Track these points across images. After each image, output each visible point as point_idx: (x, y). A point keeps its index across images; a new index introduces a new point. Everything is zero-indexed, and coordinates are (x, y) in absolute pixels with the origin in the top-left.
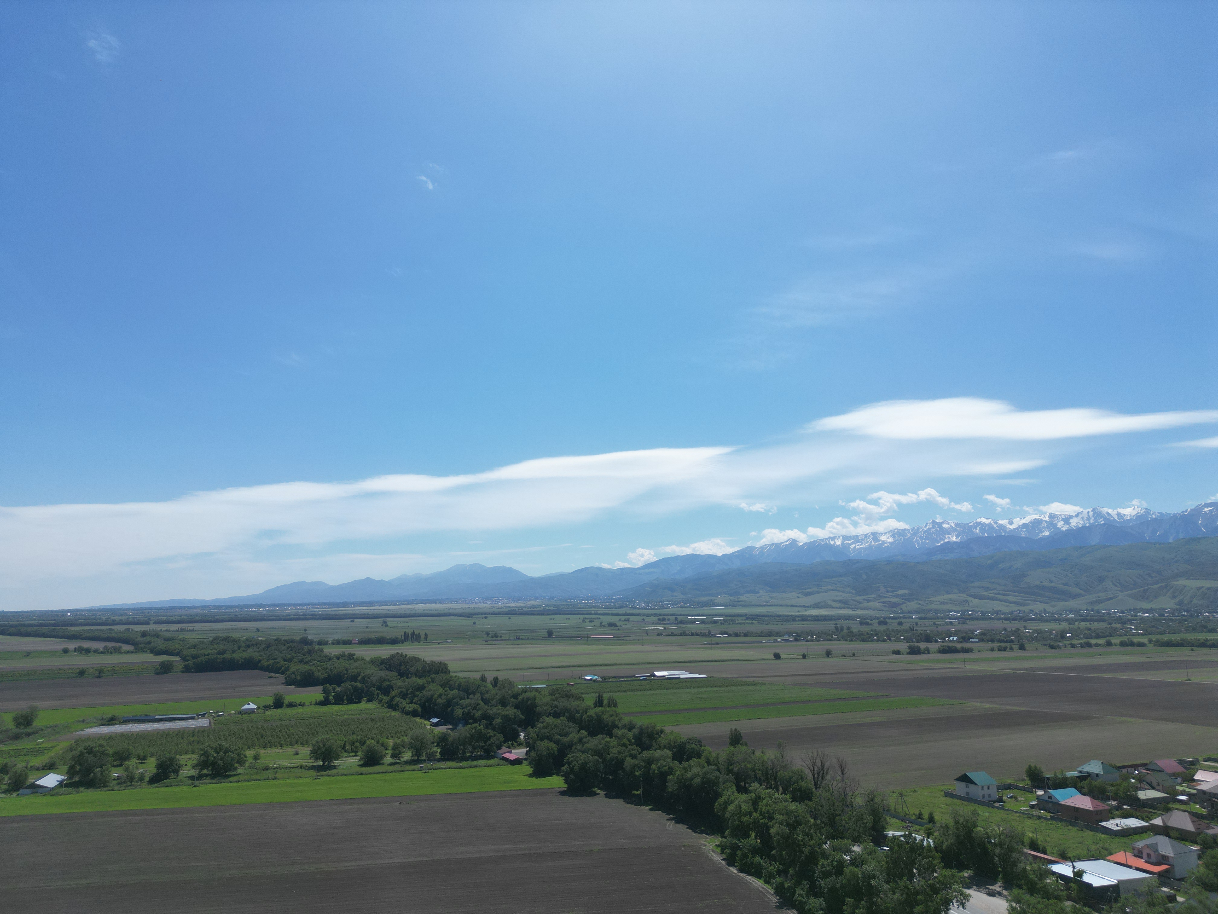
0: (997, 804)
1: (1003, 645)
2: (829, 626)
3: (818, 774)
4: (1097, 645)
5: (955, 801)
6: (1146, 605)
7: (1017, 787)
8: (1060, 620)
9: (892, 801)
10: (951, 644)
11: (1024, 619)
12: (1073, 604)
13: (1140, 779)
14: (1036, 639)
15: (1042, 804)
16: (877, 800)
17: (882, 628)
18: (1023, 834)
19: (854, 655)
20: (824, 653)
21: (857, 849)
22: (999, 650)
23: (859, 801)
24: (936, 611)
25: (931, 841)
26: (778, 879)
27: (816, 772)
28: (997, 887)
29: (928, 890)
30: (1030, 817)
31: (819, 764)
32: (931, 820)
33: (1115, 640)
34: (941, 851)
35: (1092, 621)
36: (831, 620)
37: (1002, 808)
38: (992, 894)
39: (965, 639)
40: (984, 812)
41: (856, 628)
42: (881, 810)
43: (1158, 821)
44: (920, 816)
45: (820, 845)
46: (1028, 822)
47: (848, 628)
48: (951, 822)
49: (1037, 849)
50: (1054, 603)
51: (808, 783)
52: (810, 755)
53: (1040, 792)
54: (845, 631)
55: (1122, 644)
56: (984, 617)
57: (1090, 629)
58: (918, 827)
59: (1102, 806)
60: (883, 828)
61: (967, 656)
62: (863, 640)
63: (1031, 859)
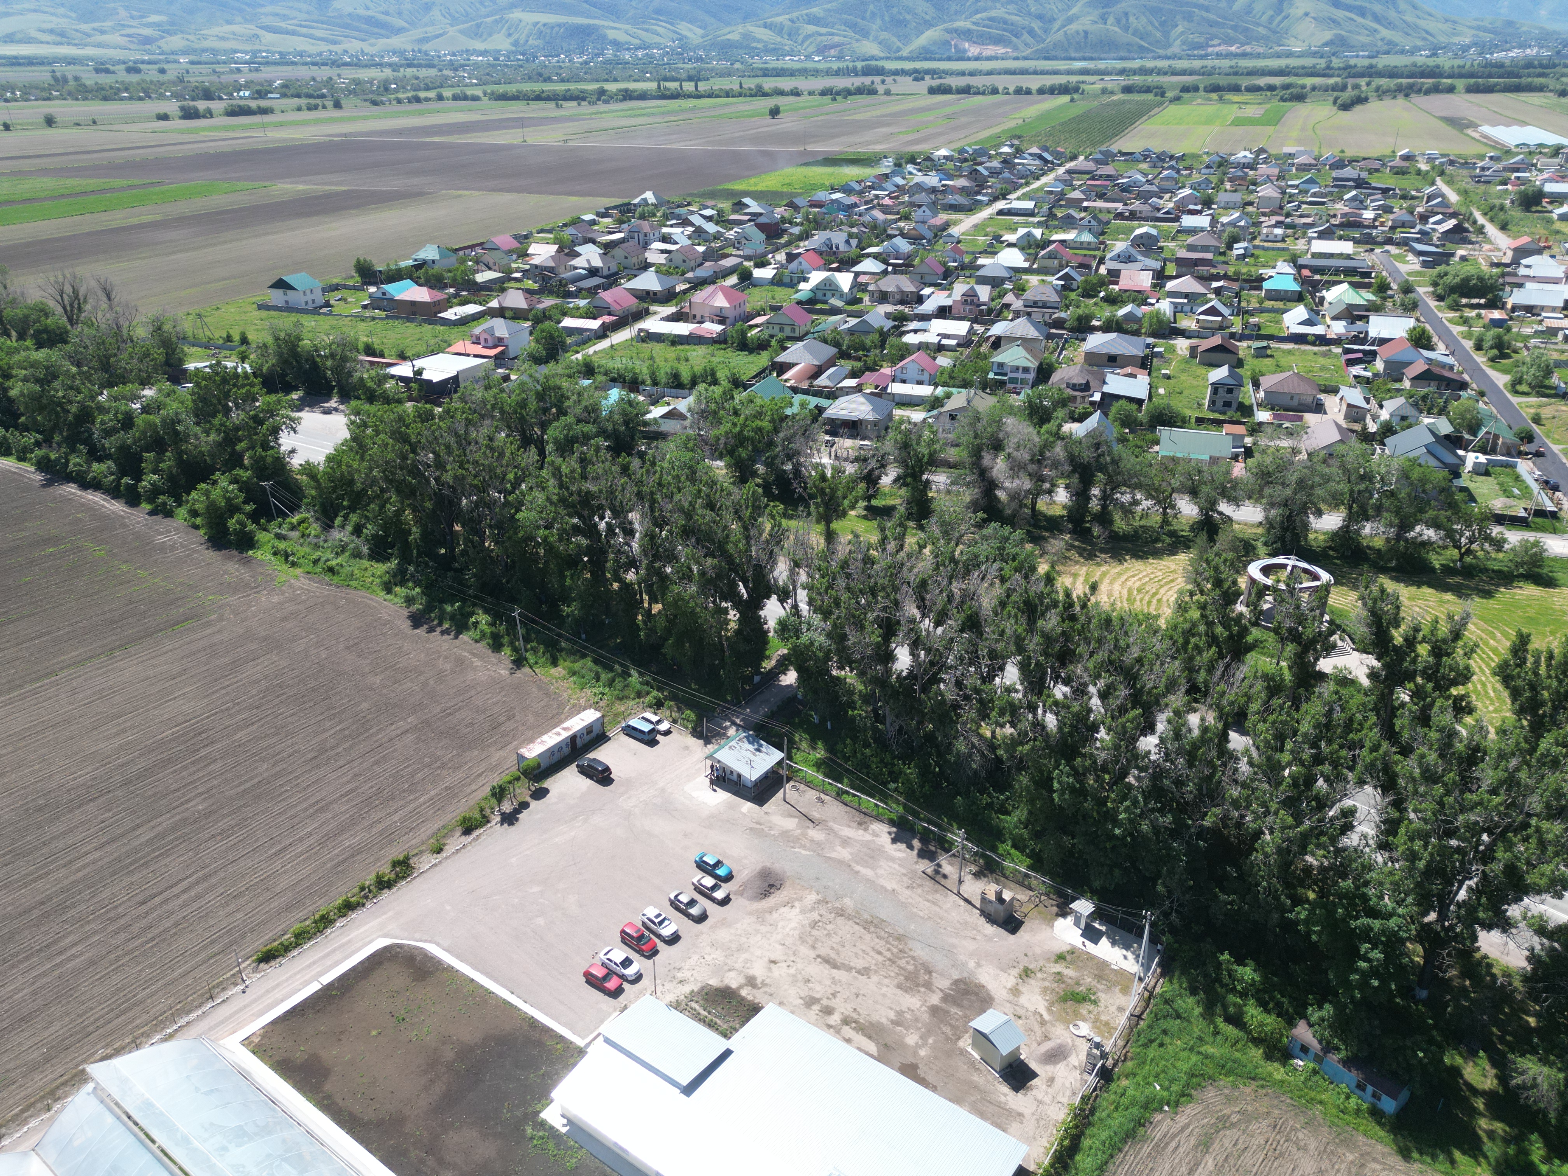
0: (324, 310)
1: (312, 101)
2: (42, 75)
3: (71, 305)
4: (427, 100)
5: (272, 313)
6: (480, 46)
7: (345, 287)
8: (381, 65)
9: (187, 326)
10: (242, 103)
11: (335, 64)
12: (396, 42)
13: (477, 262)
14: (354, 92)
15: (377, 303)
16: (166, 327)
17: (134, 78)
18: (357, 340)
19: (94, 122)
20: (42, 120)
21: (148, 392)
22: (309, 109)
23: (141, 332)
24: (214, 52)
25: (247, 367)
26: (38, 452)
27: (66, 302)
28: (333, 404)
29: (251, 423)
30: (363, 319)
31: (68, 290)
32: (244, 341)
33: (447, 93)
34: (262, 375)
35: (419, 66)
36: (42, 64)
37: (330, 313)
38: (327, 412)
39: (261, 94)
40: (309, 322)
41: (90, 79)
42: (174, 339)
43: (494, 304)
44: (229, 338)
45: (93, 398)
46: (362, 326)
47: (76, 79)
48: (270, 340)
49: (373, 355)
50: (373, 41)
51: (58, 318)
52: (52, 279)
53: (372, 289)
54: (72, 83)
55: (455, 98)
56: (284, 61)
57: (417, 78)
58: (228, 353)
59: (439, 295)
60: (181, 361)
61: (267, 118)
62: (105, 99)
63: (367, 365)
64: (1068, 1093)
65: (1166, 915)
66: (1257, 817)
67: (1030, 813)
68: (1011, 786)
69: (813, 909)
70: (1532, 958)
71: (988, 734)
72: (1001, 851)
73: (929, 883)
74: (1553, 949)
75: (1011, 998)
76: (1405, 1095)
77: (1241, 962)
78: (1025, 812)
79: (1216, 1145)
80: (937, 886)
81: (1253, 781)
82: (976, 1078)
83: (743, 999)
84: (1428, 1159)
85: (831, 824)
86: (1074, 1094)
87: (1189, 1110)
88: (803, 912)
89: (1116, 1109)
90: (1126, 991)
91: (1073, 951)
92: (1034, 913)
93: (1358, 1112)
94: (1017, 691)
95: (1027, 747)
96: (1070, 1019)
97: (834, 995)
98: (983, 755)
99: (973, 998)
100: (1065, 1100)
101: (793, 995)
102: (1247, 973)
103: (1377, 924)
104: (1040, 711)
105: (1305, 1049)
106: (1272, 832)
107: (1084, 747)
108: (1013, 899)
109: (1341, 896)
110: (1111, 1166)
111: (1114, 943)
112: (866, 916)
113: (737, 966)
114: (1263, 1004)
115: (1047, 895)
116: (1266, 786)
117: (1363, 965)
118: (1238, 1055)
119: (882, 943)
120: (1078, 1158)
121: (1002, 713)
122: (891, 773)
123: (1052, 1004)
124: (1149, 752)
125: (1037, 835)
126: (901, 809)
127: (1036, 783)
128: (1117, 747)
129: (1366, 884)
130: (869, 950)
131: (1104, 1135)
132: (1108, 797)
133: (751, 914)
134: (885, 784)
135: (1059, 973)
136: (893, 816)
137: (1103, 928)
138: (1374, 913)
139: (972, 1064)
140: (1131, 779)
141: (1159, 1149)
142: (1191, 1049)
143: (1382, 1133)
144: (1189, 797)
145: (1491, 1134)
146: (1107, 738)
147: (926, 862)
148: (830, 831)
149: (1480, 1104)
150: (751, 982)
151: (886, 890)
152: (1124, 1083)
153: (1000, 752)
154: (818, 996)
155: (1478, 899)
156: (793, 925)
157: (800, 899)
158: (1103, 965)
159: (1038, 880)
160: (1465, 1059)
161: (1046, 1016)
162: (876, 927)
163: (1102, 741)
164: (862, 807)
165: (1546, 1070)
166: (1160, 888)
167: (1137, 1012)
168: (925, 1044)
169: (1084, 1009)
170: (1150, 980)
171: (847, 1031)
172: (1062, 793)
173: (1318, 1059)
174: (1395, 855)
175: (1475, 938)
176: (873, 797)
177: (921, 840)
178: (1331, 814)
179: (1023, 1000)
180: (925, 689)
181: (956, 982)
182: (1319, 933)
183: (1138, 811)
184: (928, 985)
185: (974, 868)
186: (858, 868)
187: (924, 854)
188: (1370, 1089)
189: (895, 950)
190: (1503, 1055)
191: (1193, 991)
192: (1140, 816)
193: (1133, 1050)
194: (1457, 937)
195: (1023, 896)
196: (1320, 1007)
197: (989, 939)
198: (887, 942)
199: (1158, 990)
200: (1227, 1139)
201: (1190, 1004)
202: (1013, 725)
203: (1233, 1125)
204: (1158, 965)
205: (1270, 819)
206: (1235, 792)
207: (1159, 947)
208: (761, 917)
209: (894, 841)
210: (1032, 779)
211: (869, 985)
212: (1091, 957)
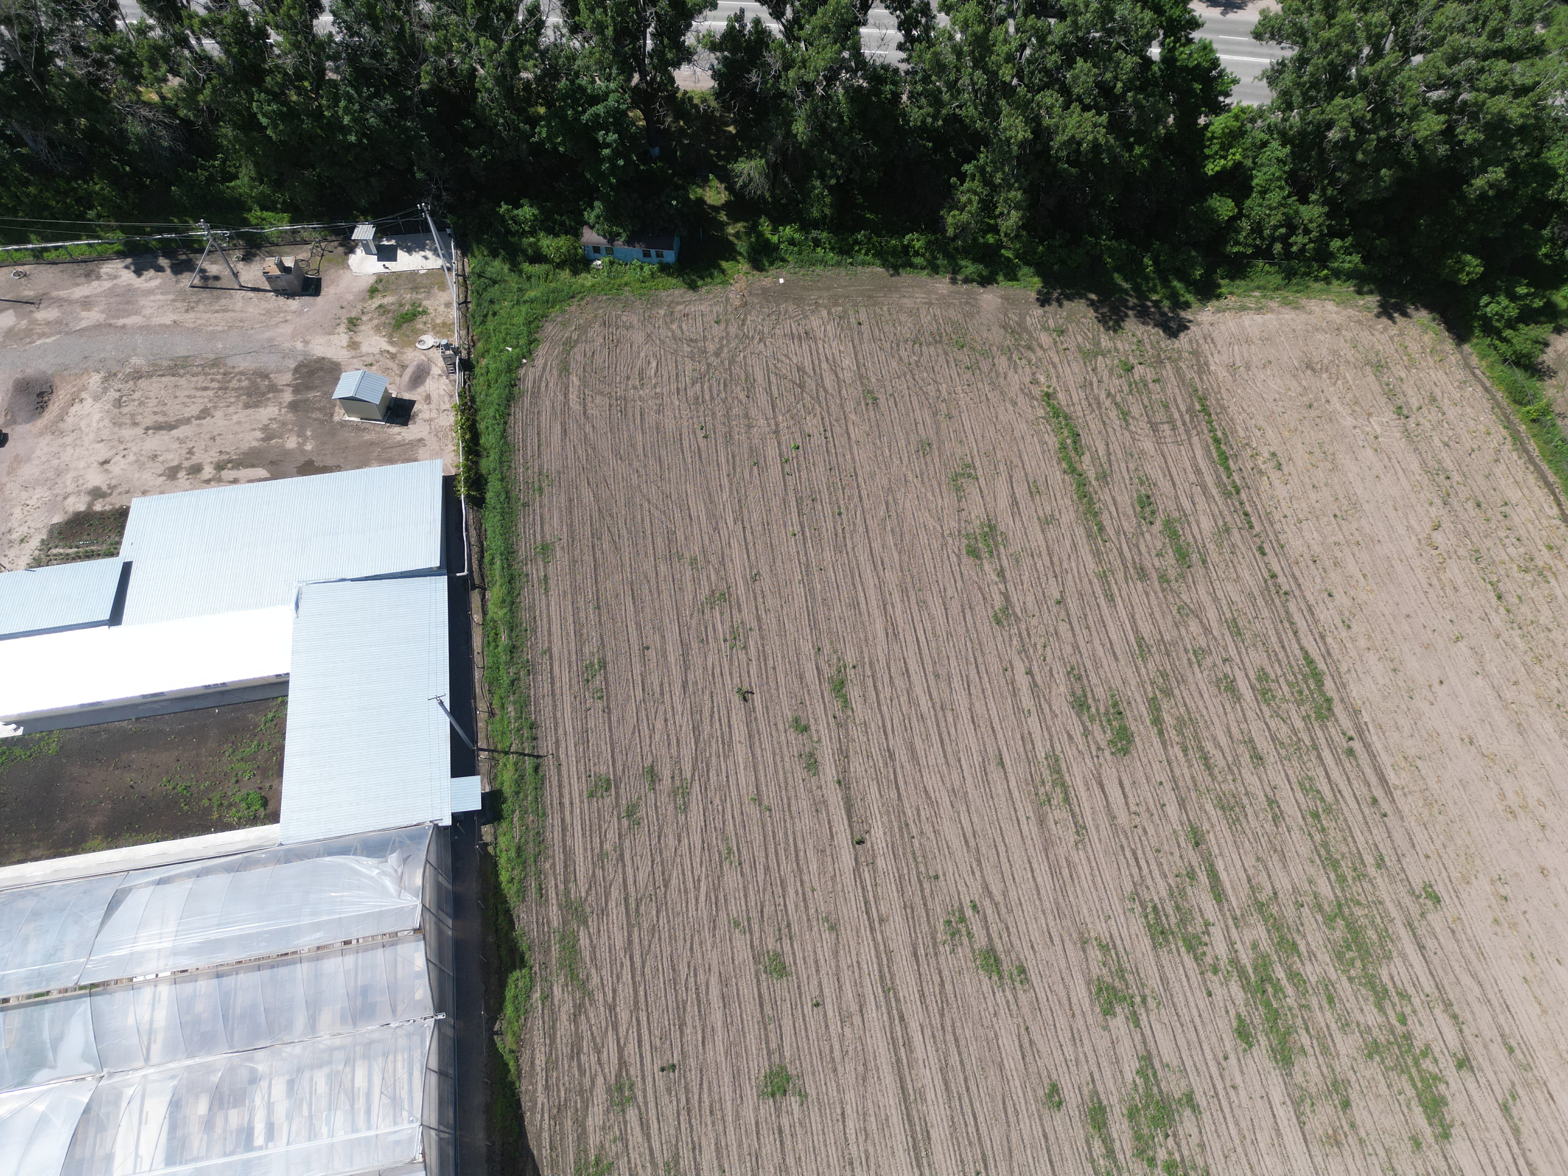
64: (447, 399)
65: (438, 198)
66: (464, 56)
67: (256, 164)
68: (220, 146)
69: (105, 390)
70: (717, 75)
71: (155, 98)
72: (254, 221)
73: (205, 295)
74: (726, 58)
75: (353, 353)
76: (677, 242)
77: (518, 206)
78: (251, 167)
79: (573, 365)
80: (215, 292)
81: (440, 18)
82: (367, 437)
83: (102, 513)
84: (709, 280)
85: (55, 294)
86: (451, 396)
87: (541, 351)
88: (96, 398)
89: (489, 386)
90: (443, 287)
91: (380, 279)
92: (324, 263)
93: (653, 275)
94: (151, 28)
95: (207, 92)
96: (412, 340)
97: (191, 452)
98: (167, 126)
99: (321, 374)
100: (448, 406)
101: (149, 476)
102: (527, 212)
103: (600, 109)
104: (193, 42)
105: (597, 249)
106: (483, 66)
107: (264, 61)
108: (296, 262)
109: (564, 98)
110: (510, 431)
111: (409, 251)
112: (165, 363)
113: (69, 490)
114: (552, 232)
115: (325, 239)
116: (454, 17)
117: (606, 152)
118: (553, 285)
119: (201, 378)
120: (482, 441)
121: (154, 66)
122: (78, 201)
123: (390, 336)
124: (330, 35)
125: (278, 185)
126: (120, 235)
127: (241, 128)
128: (296, 45)
129: (577, 74)
130: (193, 392)
131: (491, 412)
132: (320, 106)
133: (41, 434)
134: (82, 216)
135: (380, 306)
136: (117, 247)
137: (393, 242)
138: (595, 100)
139: (357, 428)
140: (331, 75)
141: (536, 394)
142: (518, 303)
143: (674, 281)
144: (394, 65)
145: (737, 235)
146: (280, 39)
147: (186, 275)
148: (60, 302)
149: (723, 217)
150: (97, 493)
151: (167, 326)
152: (484, 362)
153: (182, 112)
154: (175, 463)
155: (662, 42)
156: (96, 417)
157: (84, 388)
158: (412, 275)
159: (308, 230)
160: (702, 187)
161: (393, 350)
162: (183, 367)
163: (278, 45)
164: (76, 255)
165: (753, 163)
166: (419, 175)
167: (462, 300)
168: (306, 439)
169: (419, 324)
170: (456, 265)
171: (227, 474)
172: (275, 127)
173: (610, 251)
174: (587, 33)
175: (672, 80)
176: (79, 239)
177: (165, 256)
178: (520, 18)
179: (365, 348)
180: (43, 78)
181: (296, 370)
182: (563, 143)
183: (357, 107)
184: (274, 388)
185: (239, 254)
186: (121, 322)
187: (179, 268)
188: (653, 252)
189: (219, 377)
190: (724, 168)
191: (494, 254)
192: (362, 110)
193: (476, 332)
194: (662, 86)
195: (304, 253)
196: (592, 208)
197: (299, 313)
198: (206, 374)
199: (467, 270)
200: (577, 354)
201: (498, 267)
202: (176, 74)
203: (576, 342)
204: (456, 247)
205: (475, 52)
206: (431, 39)
207: (448, 231)
208: (55, 430)
209: (138, 272)
210: (235, 126)
211: (218, 422)
212: (399, 275)
